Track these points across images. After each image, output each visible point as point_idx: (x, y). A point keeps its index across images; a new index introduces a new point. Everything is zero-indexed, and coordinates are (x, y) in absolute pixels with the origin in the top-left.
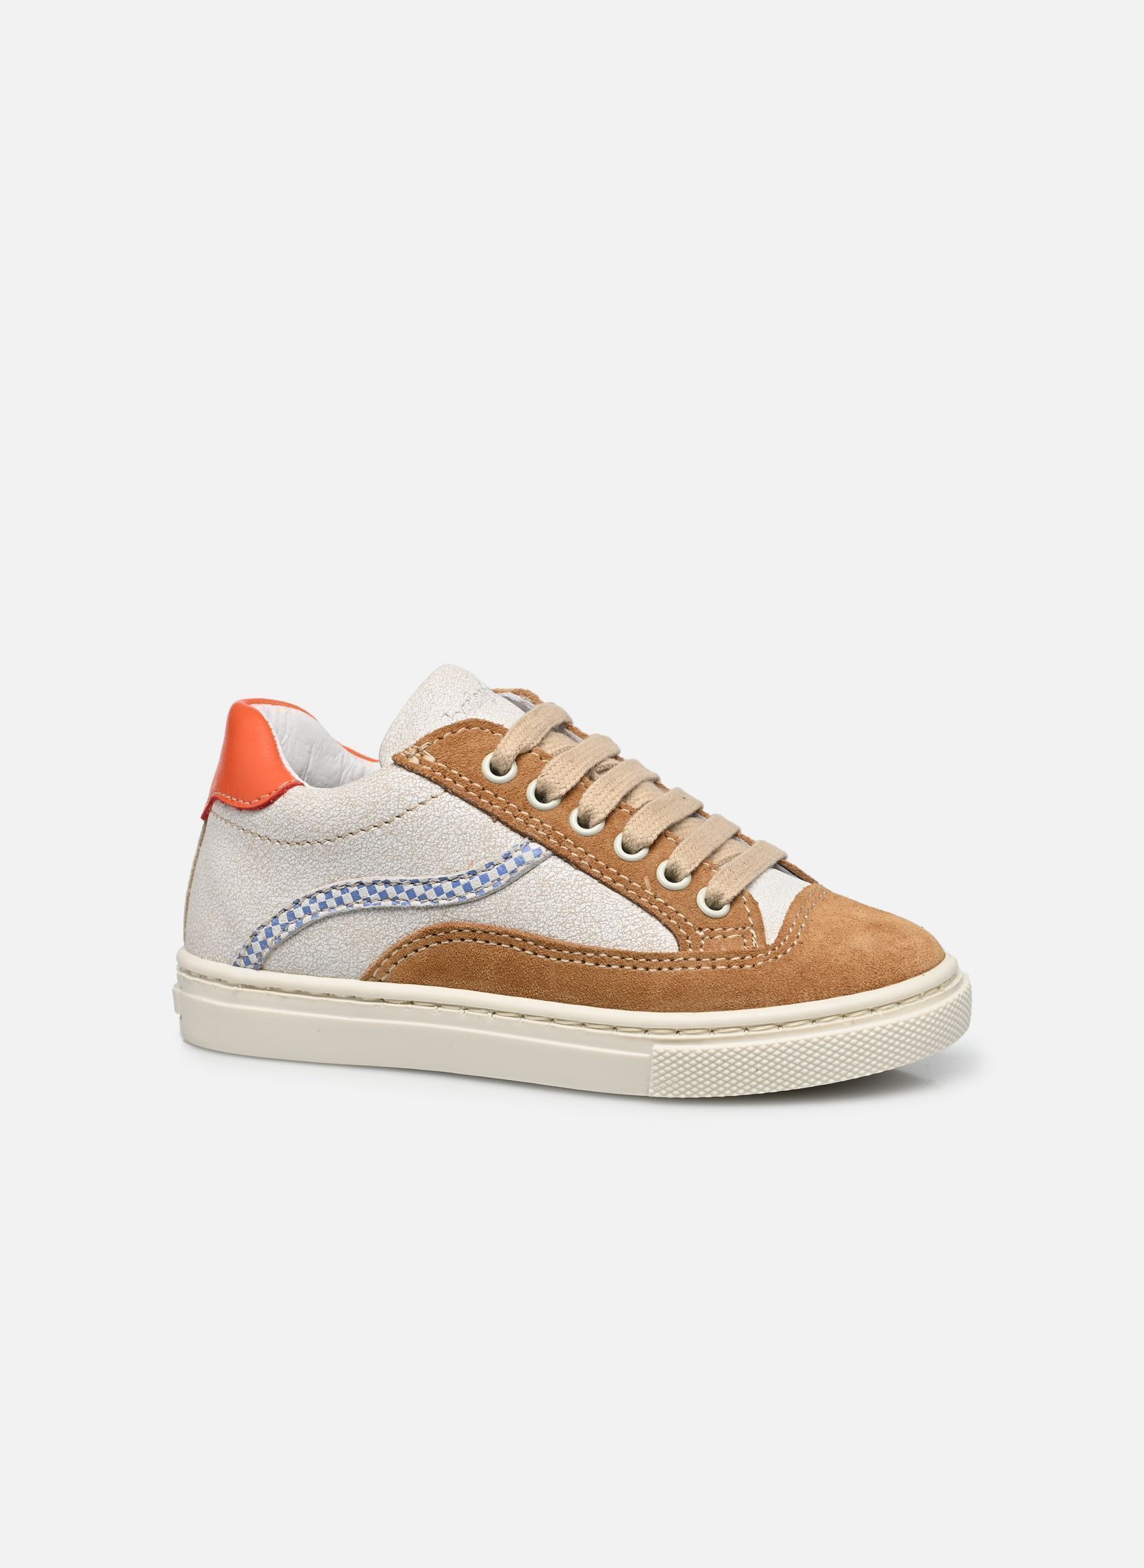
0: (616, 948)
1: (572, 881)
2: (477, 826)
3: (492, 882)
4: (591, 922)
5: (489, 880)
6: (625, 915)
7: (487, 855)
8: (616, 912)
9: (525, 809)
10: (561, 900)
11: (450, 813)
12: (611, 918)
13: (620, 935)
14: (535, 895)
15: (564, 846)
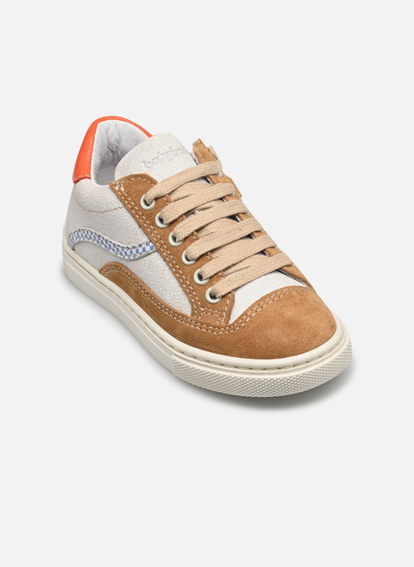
0: (169, 305)
1: (161, 266)
2: (133, 227)
3: (134, 255)
4: (163, 288)
5: (132, 254)
6: (176, 290)
7: (134, 242)
8: (173, 288)
9: (153, 225)
10: (155, 274)
11: (124, 218)
12: (170, 290)
13: (172, 299)
14: (147, 267)
15: (162, 248)
